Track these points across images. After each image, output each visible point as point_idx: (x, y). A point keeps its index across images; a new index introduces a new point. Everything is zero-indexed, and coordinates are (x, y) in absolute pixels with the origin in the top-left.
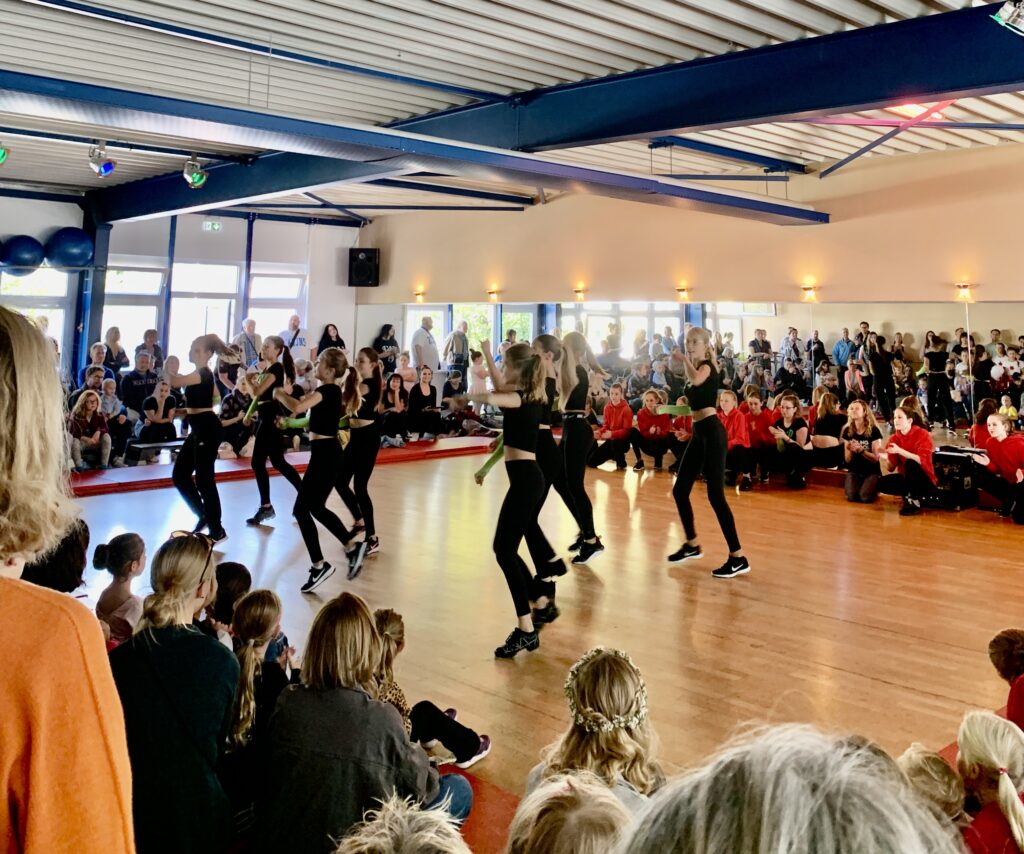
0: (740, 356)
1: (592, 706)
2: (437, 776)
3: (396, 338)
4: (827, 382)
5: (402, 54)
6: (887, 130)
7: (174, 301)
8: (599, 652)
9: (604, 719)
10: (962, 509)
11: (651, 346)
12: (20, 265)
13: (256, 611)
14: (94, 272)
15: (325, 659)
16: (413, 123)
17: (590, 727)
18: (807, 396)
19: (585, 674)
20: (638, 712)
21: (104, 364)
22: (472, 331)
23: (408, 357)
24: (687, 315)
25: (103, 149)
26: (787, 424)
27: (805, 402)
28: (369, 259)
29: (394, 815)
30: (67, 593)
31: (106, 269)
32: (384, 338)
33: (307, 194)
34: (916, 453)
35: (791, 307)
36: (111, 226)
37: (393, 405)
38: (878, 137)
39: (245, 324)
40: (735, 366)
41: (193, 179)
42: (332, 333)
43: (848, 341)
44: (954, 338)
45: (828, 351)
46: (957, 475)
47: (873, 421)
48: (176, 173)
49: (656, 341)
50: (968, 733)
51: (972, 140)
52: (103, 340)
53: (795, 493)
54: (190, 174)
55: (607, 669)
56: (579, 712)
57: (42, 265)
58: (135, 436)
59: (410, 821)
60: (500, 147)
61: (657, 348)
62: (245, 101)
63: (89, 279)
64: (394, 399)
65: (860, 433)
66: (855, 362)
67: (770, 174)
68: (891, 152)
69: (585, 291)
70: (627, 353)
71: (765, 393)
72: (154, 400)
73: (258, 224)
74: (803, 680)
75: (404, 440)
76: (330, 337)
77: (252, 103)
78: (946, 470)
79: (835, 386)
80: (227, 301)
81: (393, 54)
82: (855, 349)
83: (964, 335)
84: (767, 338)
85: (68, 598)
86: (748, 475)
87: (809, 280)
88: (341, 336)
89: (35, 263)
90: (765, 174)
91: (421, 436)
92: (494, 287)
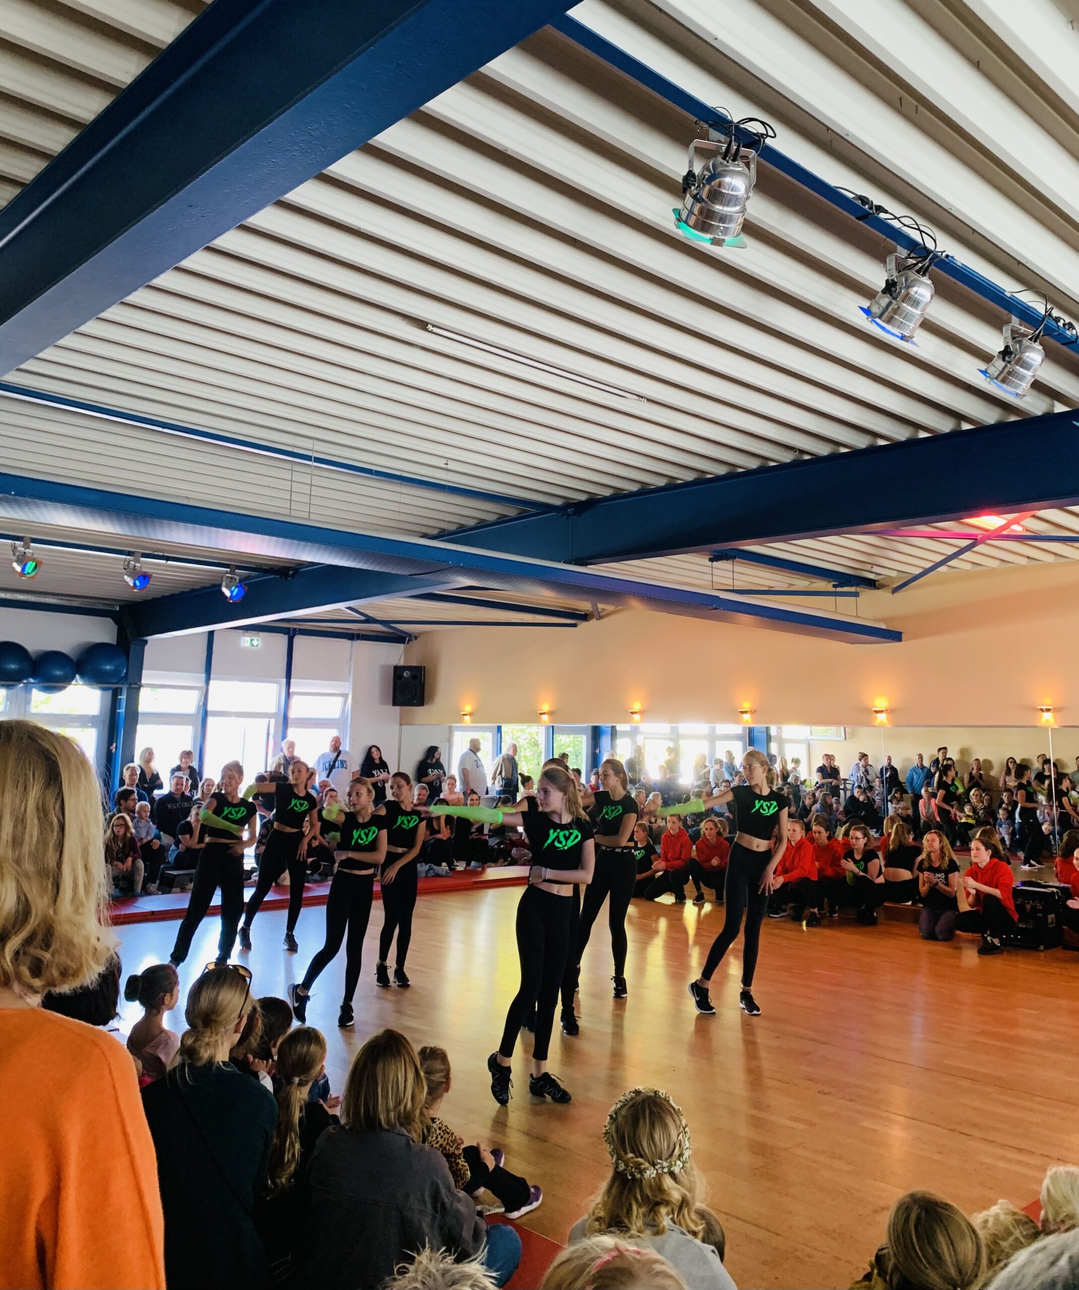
0: (807, 783)
1: (633, 1151)
2: (484, 1226)
3: (442, 761)
4: (900, 811)
5: (449, 462)
6: (965, 543)
7: (211, 720)
8: (637, 1092)
9: (647, 1165)
10: (1046, 948)
11: (712, 771)
12: (51, 681)
13: (302, 1049)
14: (128, 689)
15: (366, 1100)
16: (460, 534)
17: (632, 1174)
18: (879, 827)
19: (625, 1117)
20: (681, 1155)
21: (137, 786)
22: (522, 754)
23: (455, 781)
24: (751, 737)
25: (138, 561)
26: (858, 857)
27: (876, 832)
28: (414, 677)
29: (427, 1268)
30: (101, 1027)
31: (140, 686)
32: (429, 761)
33: (349, 608)
34: (996, 887)
35: (863, 731)
36: (146, 642)
37: (439, 832)
38: (956, 550)
39: (284, 745)
40: (802, 794)
41: (232, 592)
42: (375, 755)
43: (923, 767)
44: (1037, 765)
45: (902, 778)
46: (1040, 911)
47: (950, 853)
48: (214, 586)
49: (717, 767)
50: (1052, 1190)
51: (1055, 554)
52: (137, 762)
53: (867, 929)
54: (228, 587)
55: (647, 1112)
56: (619, 1158)
57: (74, 682)
58: (169, 862)
59: (443, 1275)
60: (551, 560)
61: (718, 774)
62: (287, 512)
63: (123, 697)
64: (439, 825)
65: (936, 865)
66: (930, 790)
67: (839, 589)
68: (968, 567)
69: (642, 712)
70: (687, 780)
71: (834, 822)
72: (189, 823)
73: (299, 640)
74: (875, 1130)
75: (450, 869)
76: (373, 759)
77: (293, 513)
78: (1028, 907)
79: (909, 816)
80: (266, 721)
81: (441, 463)
82: (929, 775)
83: (1047, 761)
84: (837, 763)
85: (100, 1031)
86: (816, 910)
87: (881, 703)
88: (384, 759)
89: (67, 680)
90: (834, 589)
91: (468, 864)
92: (546, 708)
